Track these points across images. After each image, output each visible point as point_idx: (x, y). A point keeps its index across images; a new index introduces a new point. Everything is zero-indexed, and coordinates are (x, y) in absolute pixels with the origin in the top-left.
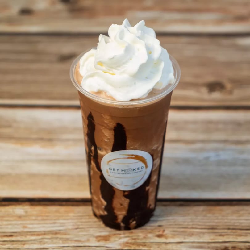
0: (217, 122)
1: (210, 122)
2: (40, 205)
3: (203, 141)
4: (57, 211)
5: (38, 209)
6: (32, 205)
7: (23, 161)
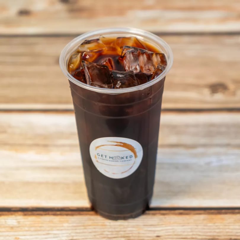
0: (220, 125)
1: (212, 125)
2: (33, 215)
3: (204, 146)
4: (51, 222)
5: (31, 219)
6: (25, 215)
7: (17, 169)
